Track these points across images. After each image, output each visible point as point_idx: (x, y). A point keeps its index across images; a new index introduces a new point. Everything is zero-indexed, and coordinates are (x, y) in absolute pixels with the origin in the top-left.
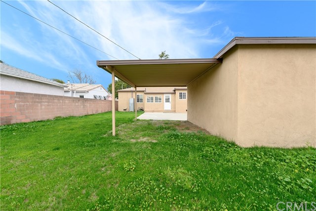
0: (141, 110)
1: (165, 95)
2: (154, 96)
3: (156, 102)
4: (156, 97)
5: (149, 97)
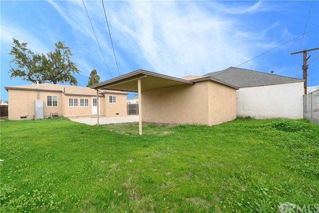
0: (55, 116)
1: (92, 98)
2: (79, 99)
3: (81, 105)
4: (81, 100)
5: (72, 100)
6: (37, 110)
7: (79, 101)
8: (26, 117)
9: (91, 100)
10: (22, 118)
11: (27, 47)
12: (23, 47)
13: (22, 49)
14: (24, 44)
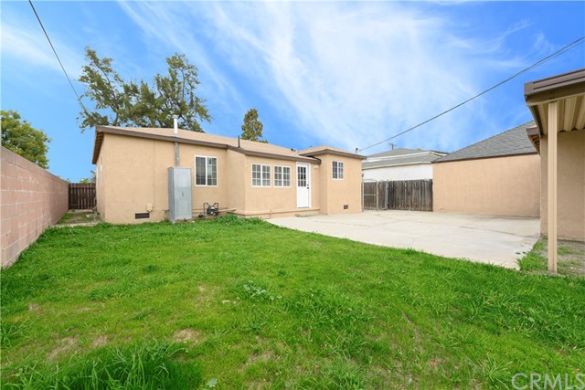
0: (214, 211)
1: (297, 165)
2: (271, 165)
3: (277, 184)
4: (276, 168)
5: (259, 167)
6: (177, 195)
7: (272, 173)
8: (146, 215)
9: (294, 169)
10: (138, 216)
11: (113, 65)
12: (103, 66)
13: (101, 69)
14: (106, 61)
